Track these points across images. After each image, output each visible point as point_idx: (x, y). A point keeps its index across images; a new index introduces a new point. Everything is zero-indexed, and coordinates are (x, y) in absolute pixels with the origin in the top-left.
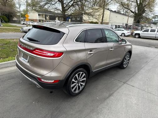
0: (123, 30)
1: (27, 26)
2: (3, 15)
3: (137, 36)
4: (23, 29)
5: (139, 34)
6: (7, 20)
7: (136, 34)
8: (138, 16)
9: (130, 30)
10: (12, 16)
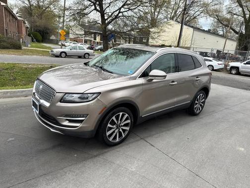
0: (210, 61)
1: (61, 48)
2: (36, 31)
3: (234, 72)
4: (53, 51)
5: (237, 68)
6: (40, 38)
7: (232, 68)
8: (246, 38)
9: (223, 60)
10: (48, 33)
